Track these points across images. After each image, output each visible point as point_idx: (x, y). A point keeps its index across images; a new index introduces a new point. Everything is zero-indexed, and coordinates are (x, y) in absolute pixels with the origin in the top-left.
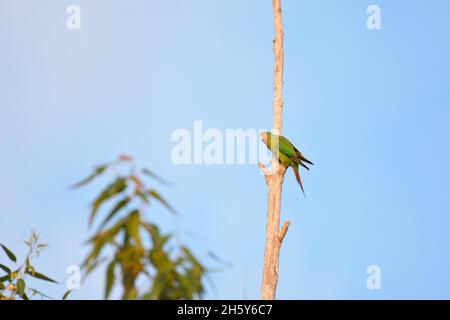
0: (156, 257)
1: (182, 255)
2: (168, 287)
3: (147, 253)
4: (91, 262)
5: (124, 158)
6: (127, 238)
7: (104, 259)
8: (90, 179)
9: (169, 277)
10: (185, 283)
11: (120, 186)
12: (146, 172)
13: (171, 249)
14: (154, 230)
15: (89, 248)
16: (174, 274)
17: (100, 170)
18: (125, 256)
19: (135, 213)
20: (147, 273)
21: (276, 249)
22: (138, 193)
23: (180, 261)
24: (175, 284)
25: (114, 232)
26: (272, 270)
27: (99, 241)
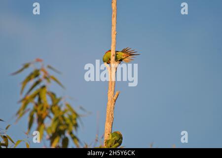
0: (54, 109)
1: (67, 108)
2: (60, 124)
3: (49, 107)
4: (22, 112)
5: (38, 60)
6: (40, 99)
7: (29, 110)
8: (21, 70)
9: (61, 119)
10: (68, 121)
11: (36, 74)
12: (49, 67)
13: (61, 105)
14: (53, 95)
15: (22, 104)
16: (63, 117)
17: (26, 66)
18: (39, 108)
19: (44, 87)
20: (50, 117)
21: (113, 105)
22: (46, 78)
23: (65, 112)
24: (63, 122)
25: (34, 97)
26: (111, 116)
27: (26, 101)
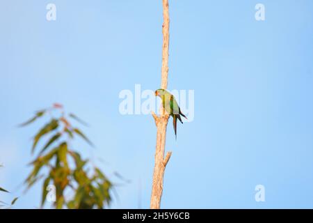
0: (77, 175)
1: (97, 174)
2: (86, 196)
3: (72, 173)
4: (32, 179)
5: (57, 106)
6: (58, 162)
7: (42, 176)
8: (33, 120)
9: (87, 189)
10: (98, 193)
11: (54, 125)
12: (72, 116)
13: (89, 169)
14: (77, 156)
15: (32, 168)
16: (90, 187)
17: (40, 114)
18: (57, 174)
19: (64, 145)
20: (71, 186)
21: (162, 171)
22: (66, 130)
23: (94, 179)
24: (91, 194)
25: (49, 157)
26: (159, 187)
27: (38, 164)
